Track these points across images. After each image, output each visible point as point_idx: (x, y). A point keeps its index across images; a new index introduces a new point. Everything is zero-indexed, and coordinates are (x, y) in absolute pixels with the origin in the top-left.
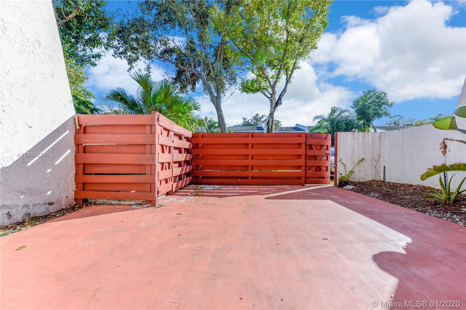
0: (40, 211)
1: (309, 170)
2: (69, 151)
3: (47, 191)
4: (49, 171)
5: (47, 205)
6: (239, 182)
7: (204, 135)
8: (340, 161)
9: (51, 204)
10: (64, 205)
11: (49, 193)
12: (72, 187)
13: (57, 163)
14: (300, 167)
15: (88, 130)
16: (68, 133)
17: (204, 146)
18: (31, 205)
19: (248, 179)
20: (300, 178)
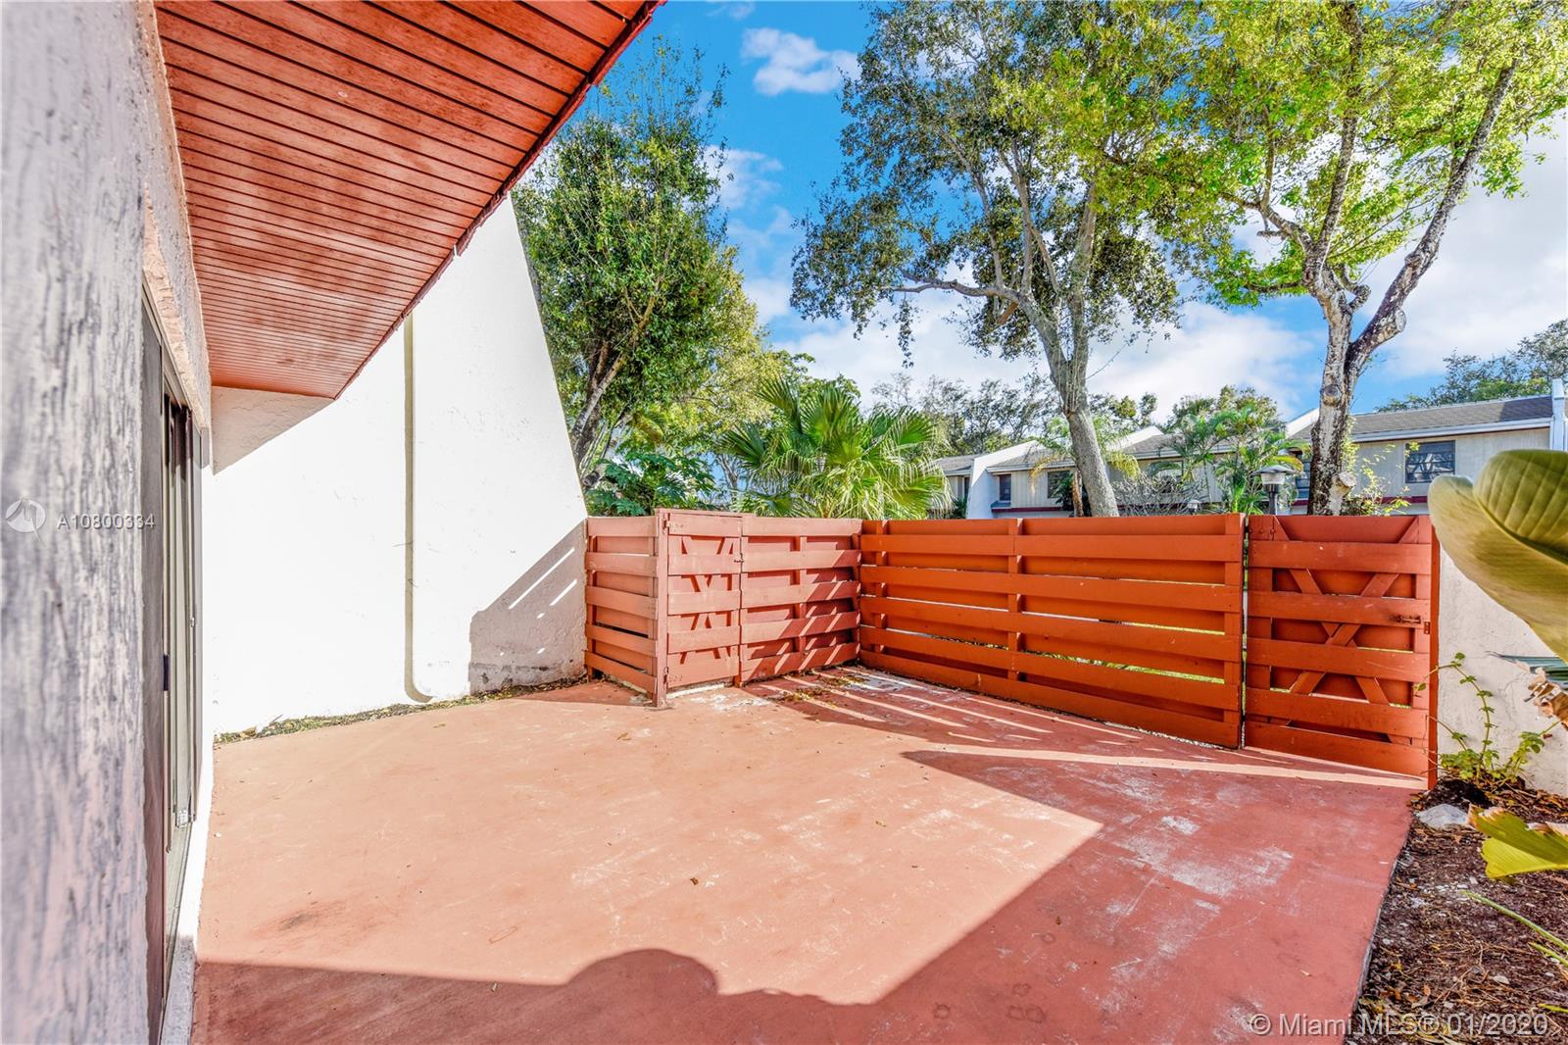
0: (526, 677)
1: (1274, 684)
2: (575, 582)
3: (538, 648)
4: (541, 616)
5: (538, 671)
6: (977, 682)
7: (893, 528)
8: (1455, 665)
9: (544, 669)
10: (565, 672)
11: (541, 651)
12: (582, 644)
13: (553, 604)
14: (1221, 663)
15: (601, 545)
16: (575, 553)
17: (893, 560)
18: (513, 667)
19: (1006, 677)
20: (1217, 714)
